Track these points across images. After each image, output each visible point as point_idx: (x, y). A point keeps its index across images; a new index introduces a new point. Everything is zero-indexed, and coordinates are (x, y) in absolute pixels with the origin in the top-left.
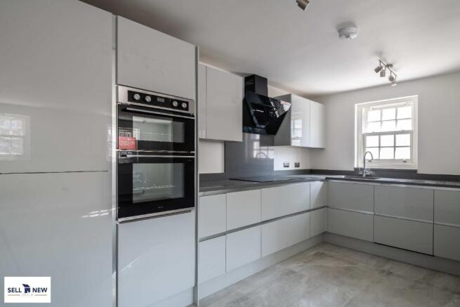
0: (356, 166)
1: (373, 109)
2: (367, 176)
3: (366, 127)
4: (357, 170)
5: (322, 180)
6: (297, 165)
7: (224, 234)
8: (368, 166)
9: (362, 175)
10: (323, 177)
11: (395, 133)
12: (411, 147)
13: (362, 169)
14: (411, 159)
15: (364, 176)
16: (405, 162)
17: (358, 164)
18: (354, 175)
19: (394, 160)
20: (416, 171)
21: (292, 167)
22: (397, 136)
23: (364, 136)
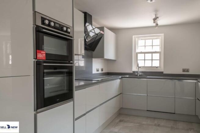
1: (141, 39)
2: (139, 75)
3: (137, 49)
4: (134, 72)
6: (102, 70)
8: (140, 70)
9: (137, 75)
10: (120, 77)
11: (152, 53)
12: (160, 60)
13: (137, 72)
14: (160, 66)
15: (138, 75)
16: (157, 68)
17: (134, 69)
18: (133, 75)
19: (152, 67)
20: (162, 72)
21: (100, 72)
22: (153, 54)
23: (137, 54)
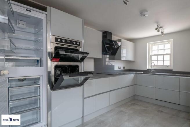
0: (148, 68)
1: (155, 45)
2: (152, 72)
3: (152, 52)
4: (148, 69)
5: (134, 74)
6: (124, 68)
7: (94, 96)
8: (153, 68)
9: (150, 72)
10: (135, 72)
11: (164, 55)
12: (170, 60)
13: (150, 69)
14: (170, 65)
15: (151, 72)
16: (168, 66)
17: (148, 67)
18: (147, 72)
19: (163, 66)
20: (172, 70)
21: (122, 69)
23: (151, 56)
